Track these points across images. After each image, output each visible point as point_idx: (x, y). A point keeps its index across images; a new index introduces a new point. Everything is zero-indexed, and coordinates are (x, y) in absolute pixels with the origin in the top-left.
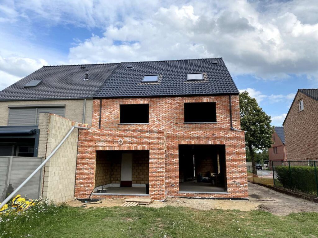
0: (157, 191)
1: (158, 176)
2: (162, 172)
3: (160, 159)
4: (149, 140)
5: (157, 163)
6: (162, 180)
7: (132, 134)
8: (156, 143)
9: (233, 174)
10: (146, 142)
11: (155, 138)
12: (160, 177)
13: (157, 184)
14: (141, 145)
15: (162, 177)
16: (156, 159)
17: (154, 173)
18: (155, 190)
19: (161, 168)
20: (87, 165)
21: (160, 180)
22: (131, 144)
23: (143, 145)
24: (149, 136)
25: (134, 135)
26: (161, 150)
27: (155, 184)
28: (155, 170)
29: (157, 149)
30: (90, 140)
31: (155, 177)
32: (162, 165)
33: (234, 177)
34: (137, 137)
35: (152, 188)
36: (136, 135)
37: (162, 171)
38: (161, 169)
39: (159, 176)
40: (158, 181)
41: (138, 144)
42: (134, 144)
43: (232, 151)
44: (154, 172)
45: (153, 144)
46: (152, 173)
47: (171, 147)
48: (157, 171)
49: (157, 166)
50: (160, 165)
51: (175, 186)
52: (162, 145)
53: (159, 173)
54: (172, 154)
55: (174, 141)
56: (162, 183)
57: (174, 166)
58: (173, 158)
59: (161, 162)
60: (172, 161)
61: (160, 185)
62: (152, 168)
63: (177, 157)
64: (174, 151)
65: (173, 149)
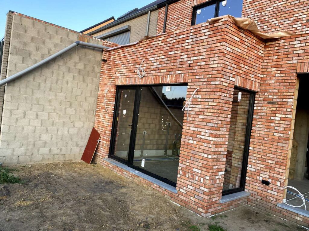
0: (191, 188)
1: (197, 150)
2: (208, 142)
3: (207, 107)
4: (189, 59)
5: (201, 117)
6: (205, 162)
7: (161, 49)
8: (203, 63)
10: (183, 63)
11: (202, 51)
12: (203, 155)
13: (194, 170)
14: (173, 73)
15: (206, 156)
16: (197, 106)
17: (190, 142)
18: (188, 182)
19: (207, 131)
20: (105, 110)
21: (202, 161)
22: (157, 71)
23: (177, 72)
24: (190, 47)
25: (165, 49)
26: (213, 83)
27: (189, 169)
28: (194, 135)
29: (203, 80)
30: (111, 67)
31: (192, 152)
32: (211, 124)
34: (170, 53)
35: (184, 177)
36: (168, 48)
37: (208, 138)
38: (207, 135)
39: (200, 150)
40: (196, 163)
41: (169, 70)
42: (162, 71)
44: (191, 138)
45: (196, 68)
46: (187, 141)
47: (273, 82)
48: (198, 136)
49: (199, 123)
50: (205, 124)
51: (271, 185)
52: (216, 69)
53: (200, 143)
54: (274, 100)
55: (283, 66)
56: (205, 169)
57: (275, 134)
58: (275, 113)
59: (208, 114)
60: (272, 118)
61: (199, 175)
62: (188, 128)
63: (286, 109)
64: (280, 94)
65: (278, 87)
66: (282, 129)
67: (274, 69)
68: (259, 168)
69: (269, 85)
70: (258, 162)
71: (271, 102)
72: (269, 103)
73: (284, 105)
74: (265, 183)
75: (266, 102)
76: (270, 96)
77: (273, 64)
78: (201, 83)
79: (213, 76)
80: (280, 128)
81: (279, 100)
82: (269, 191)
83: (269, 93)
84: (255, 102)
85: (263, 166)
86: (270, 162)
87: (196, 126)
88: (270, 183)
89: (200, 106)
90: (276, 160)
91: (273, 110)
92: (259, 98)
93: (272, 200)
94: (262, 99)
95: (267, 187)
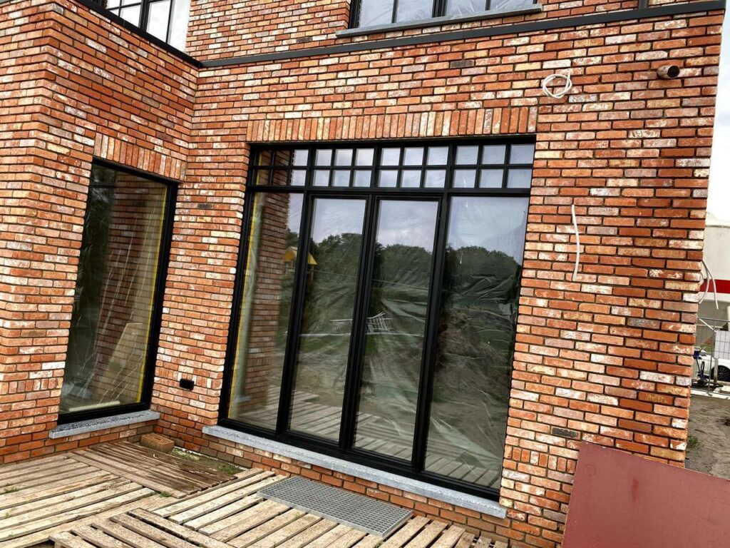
3: (9, 202)
8: (8, 94)
9: (564, 373)
32: (13, 245)
33: (568, 393)
43: (580, 186)
47: (208, 159)
51: (196, 389)
54: (209, 200)
55: (226, 125)
57: (209, 275)
58: (208, 228)
60: (205, 240)
63: (227, 219)
66: (219, 262)
67: (211, 132)
68: (177, 354)
69: (201, 166)
70: (177, 339)
71: (205, 206)
72: (200, 207)
73: (224, 209)
74: (187, 385)
75: (196, 205)
77: (210, 121)
80: (216, 260)
82: (192, 403)
83: (201, 184)
84: (177, 204)
85: (184, 348)
86: (196, 336)
88: (195, 383)
90: (207, 331)
91: (206, 223)
92: (184, 195)
93: (196, 422)
94: (188, 197)
95: (190, 394)
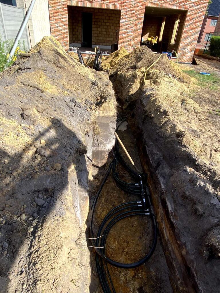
5: (128, 25)
6: (129, 42)
12: (129, 40)
13: (125, 46)
14: (113, 4)
15: (130, 40)
20: (60, 22)
21: (128, 42)
23: (115, 4)
26: (132, 11)
28: (125, 33)
29: (129, 10)
31: (124, 39)
39: (128, 38)
40: (126, 43)
45: (125, 3)
46: (122, 35)
48: (127, 33)
49: (127, 28)
50: (129, 28)
52: (134, 6)
53: (128, 36)
56: (129, 45)
59: (131, 24)
61: (127, 47)
62: (122, 30)
64: (140, 14)
65: (140, 11)
76: (137, 15)
78: (128, 11)
79: (133, 8)
81: (140, 17)
87: (126, 29)
89: (127, 21)
